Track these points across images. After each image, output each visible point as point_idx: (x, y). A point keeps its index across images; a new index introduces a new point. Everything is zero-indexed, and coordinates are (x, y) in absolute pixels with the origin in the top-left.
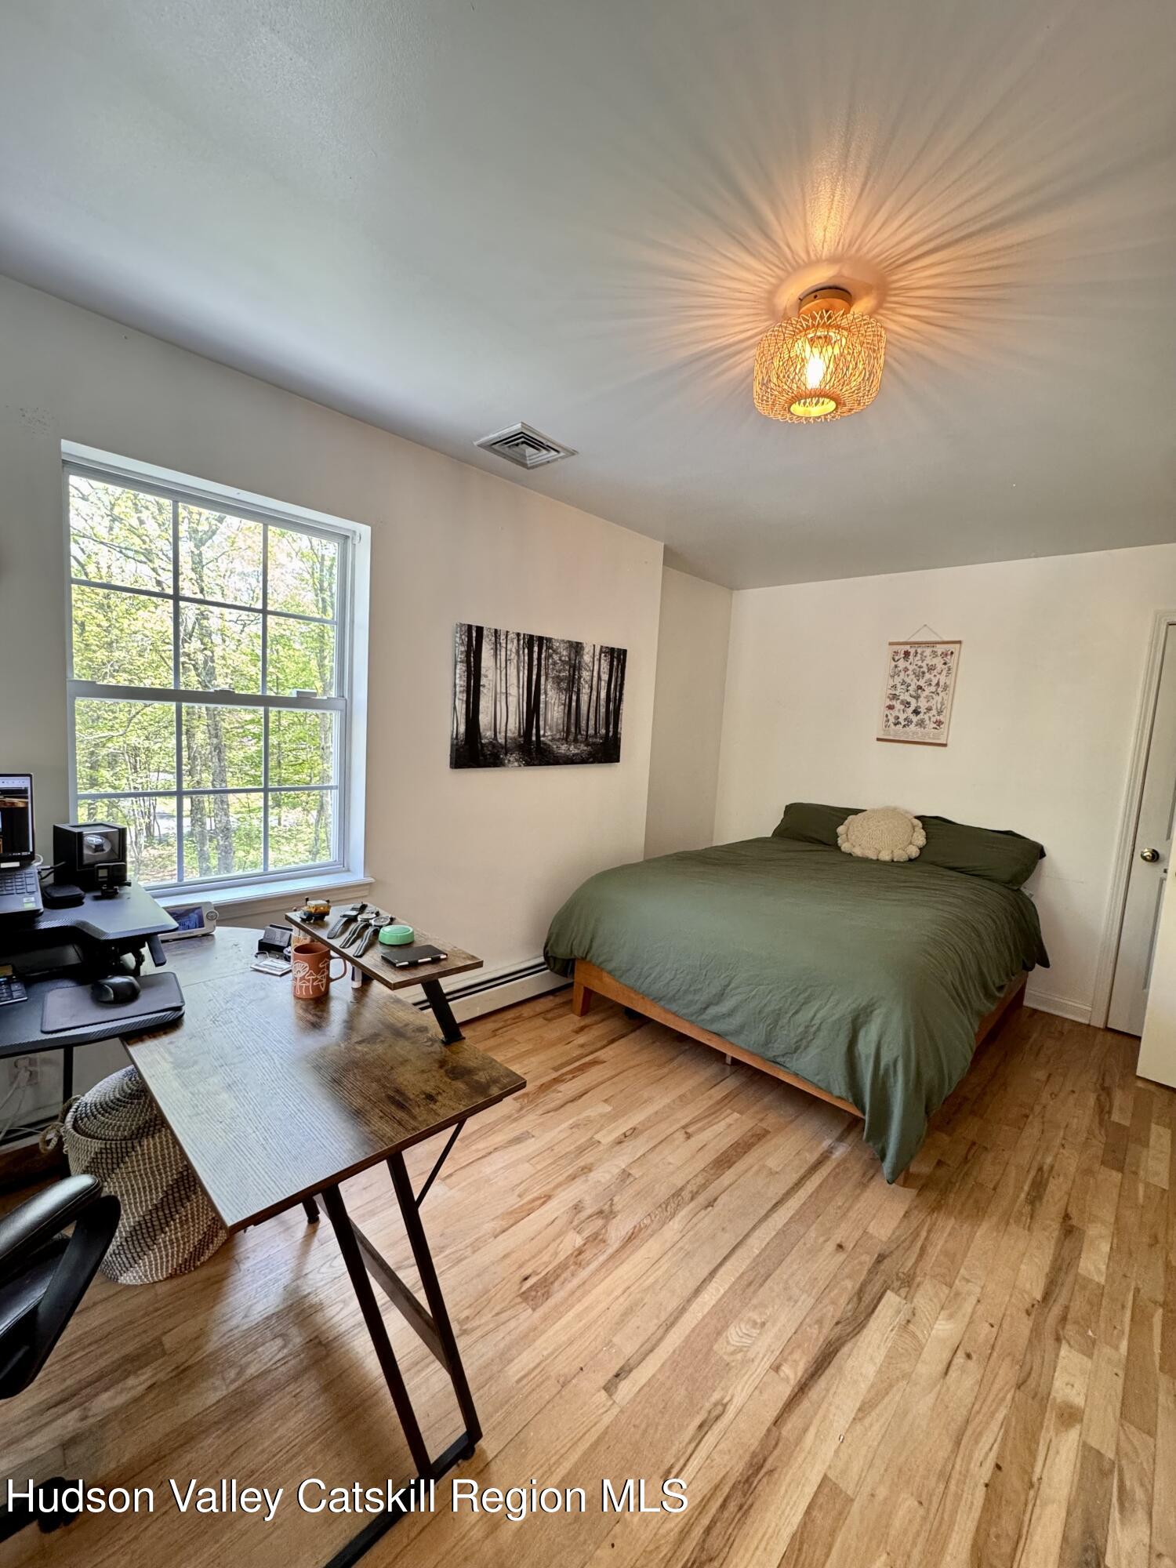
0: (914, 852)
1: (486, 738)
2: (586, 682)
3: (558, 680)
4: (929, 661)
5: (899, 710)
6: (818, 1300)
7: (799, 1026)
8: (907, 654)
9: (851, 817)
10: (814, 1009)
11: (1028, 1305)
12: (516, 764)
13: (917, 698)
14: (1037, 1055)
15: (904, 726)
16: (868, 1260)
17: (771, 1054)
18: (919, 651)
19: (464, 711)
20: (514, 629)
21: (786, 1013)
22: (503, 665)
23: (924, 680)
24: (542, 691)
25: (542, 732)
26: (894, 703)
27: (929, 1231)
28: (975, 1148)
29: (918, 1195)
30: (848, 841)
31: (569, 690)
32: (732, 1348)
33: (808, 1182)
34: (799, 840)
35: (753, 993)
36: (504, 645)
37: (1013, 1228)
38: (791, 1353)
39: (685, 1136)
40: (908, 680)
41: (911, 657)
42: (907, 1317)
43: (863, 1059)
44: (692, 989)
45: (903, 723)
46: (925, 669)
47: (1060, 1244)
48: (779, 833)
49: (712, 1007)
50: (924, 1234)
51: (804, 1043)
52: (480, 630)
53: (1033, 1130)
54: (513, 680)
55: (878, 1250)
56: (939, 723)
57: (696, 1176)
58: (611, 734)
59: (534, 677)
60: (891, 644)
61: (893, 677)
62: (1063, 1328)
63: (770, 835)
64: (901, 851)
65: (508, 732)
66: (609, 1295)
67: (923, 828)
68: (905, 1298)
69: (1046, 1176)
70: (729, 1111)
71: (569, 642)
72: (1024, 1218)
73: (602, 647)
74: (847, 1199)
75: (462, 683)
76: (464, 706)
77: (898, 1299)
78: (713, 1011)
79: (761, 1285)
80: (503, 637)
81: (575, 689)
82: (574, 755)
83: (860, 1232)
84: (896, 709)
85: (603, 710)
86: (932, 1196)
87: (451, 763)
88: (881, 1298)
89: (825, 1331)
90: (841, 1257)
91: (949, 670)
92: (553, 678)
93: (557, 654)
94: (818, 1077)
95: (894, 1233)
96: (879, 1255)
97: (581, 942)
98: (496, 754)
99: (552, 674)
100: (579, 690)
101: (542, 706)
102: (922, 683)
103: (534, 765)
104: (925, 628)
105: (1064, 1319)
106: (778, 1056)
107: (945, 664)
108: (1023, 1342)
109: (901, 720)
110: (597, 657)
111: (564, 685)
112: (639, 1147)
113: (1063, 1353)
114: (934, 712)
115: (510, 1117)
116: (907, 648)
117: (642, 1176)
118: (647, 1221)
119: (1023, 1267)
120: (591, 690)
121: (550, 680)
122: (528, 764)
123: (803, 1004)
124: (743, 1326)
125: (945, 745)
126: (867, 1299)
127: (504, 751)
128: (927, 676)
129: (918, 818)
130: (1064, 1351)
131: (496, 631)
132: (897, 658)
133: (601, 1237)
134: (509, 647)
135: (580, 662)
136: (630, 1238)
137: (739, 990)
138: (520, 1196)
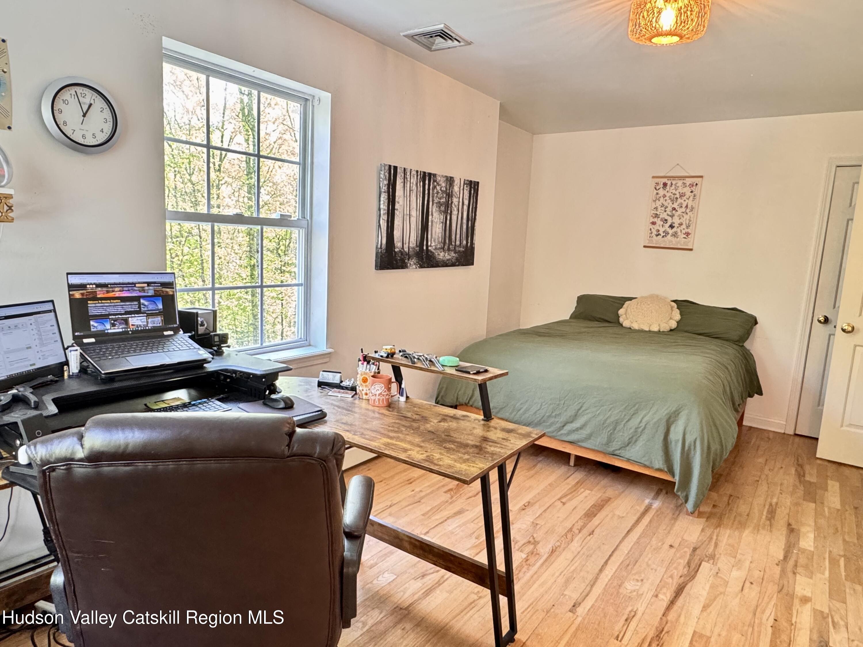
0: (673, 324)
1: (398, 248)
2: (456, 206)
3: (439, 204)
4: (681, 190)
5: (659, 225)
6: (667, 568)
7: (631, 428)
8: (665, 185)
9: (627, 303)
10: (640, 418)
11: (777, 561)
12: (414, 267)
13: (672, 216)
14: (757, 450)
15: (663, 237)
16: (689, 551)
17: (611, 449)
18: (674, 182)
19: (385, 228)
20: (414, 168)
21: (622, 421)
22: (408, 194)
23: (677, 204)
24: (430, 213)
25: (429, 244)
26: (655, 220)
27: (717, 536)
28: (732, 498)
29: (707, 521)
30: (627, 319)
31: (446, 212)
32: (630, 591)
33: (643, 520)
34: (590, 320)
35: (598, 412)
36: (409, 179)
37: (761, 531)
38: (661, 590)
39: (562, 504)
40: (666, 204)
41: (668, 187)
42: (716, 571)
43: (673, 443)
44: (554, 414)
45: (662, 234)
46: (678, 196)
47: (788, 537)
48: (575, 316)
49: (568, 424)
50: (715, 537)
51: (634, 438)
52: (396, 168)
53: (763, 488)
54: (414, 205)
55: (693, 546)
56: (688, 234)
57: (577, 522)
58: (469, 244)
59: (426, 202)
60: (653, 177)
61: (655, 201)
62: (796, 569)
63: (568, 318)
64: (665, 325)
65: (410, 243)
66: (553, 576)
67: (678, 308)
68: (713, 564)
69: (774, 507)
70: (582, 490)
71: (446, 176)
72: (766, 527)
73: (465, 180)
74: (668, 526)
75: (385, 207)
76: (386, 224)
77: (709, 565)
78: (568, 427)
79: (634, 565)
80: (408, 174)
81: (449, 212)
82: (448, 260)
83: (680, 539)
84: (657, 224)
85: (465, 227)
86: (714, 521)
87: (376, 266)
88: (700, 566)
89: (675, 581)
90: (673, 550)
91: (695, 196)
92: (437, 203)
93: (439, 185)
94: (644, 459)
95: (698, 538)
96: (694, 548)
97: (464, 393)
98: (403, 259)
99: (436, 201)
100: (451, 212)
101: (430, 224)
102: (675, 206)
103: (424, 267)
104: (678, 166)
105: (796, 566)
106: (616, 450)
107: (692, 192)
108: (777, 576)
109: (661, 232)
110: (462, 188)
111: (443, 208)
112: (537, 510)
113: (797, 578)
114: (684, 226)
115: (447, 502)
116: (665, 180)
117: (545, 524)
118: (558, 544)
119: (771, 547)
120: (458, 212)
121: (435, 205)
122: (421, 267)
123: (633, 415)
124: (631, 582)
125: (691, 250)
126: (693, 566)
127: (407, 257)
128: (679, 201)
129: (674, 301)
130: (798, 577)
131: (405, 169)
132: (658, 188)
133: (535, 553)
134: (412, 181)
135: (452, 192)
136: (552, 552)
137: (588, 411)
138: (476, 538)
